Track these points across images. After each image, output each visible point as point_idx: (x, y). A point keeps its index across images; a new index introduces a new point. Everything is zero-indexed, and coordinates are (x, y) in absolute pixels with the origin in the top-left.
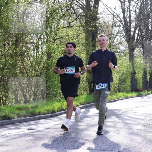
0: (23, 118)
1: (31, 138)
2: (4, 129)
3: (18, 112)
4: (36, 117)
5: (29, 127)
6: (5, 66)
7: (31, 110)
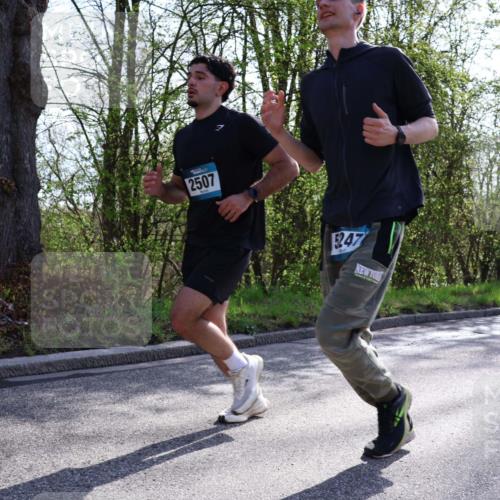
0: (463, 311)
1: (481, 348)
2: (430, 329)
3: (453, 299)
4: (488, 310)
5: (475, 328)
6: (430, 213)
7: (479, 297)
